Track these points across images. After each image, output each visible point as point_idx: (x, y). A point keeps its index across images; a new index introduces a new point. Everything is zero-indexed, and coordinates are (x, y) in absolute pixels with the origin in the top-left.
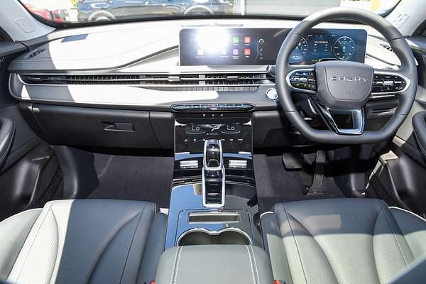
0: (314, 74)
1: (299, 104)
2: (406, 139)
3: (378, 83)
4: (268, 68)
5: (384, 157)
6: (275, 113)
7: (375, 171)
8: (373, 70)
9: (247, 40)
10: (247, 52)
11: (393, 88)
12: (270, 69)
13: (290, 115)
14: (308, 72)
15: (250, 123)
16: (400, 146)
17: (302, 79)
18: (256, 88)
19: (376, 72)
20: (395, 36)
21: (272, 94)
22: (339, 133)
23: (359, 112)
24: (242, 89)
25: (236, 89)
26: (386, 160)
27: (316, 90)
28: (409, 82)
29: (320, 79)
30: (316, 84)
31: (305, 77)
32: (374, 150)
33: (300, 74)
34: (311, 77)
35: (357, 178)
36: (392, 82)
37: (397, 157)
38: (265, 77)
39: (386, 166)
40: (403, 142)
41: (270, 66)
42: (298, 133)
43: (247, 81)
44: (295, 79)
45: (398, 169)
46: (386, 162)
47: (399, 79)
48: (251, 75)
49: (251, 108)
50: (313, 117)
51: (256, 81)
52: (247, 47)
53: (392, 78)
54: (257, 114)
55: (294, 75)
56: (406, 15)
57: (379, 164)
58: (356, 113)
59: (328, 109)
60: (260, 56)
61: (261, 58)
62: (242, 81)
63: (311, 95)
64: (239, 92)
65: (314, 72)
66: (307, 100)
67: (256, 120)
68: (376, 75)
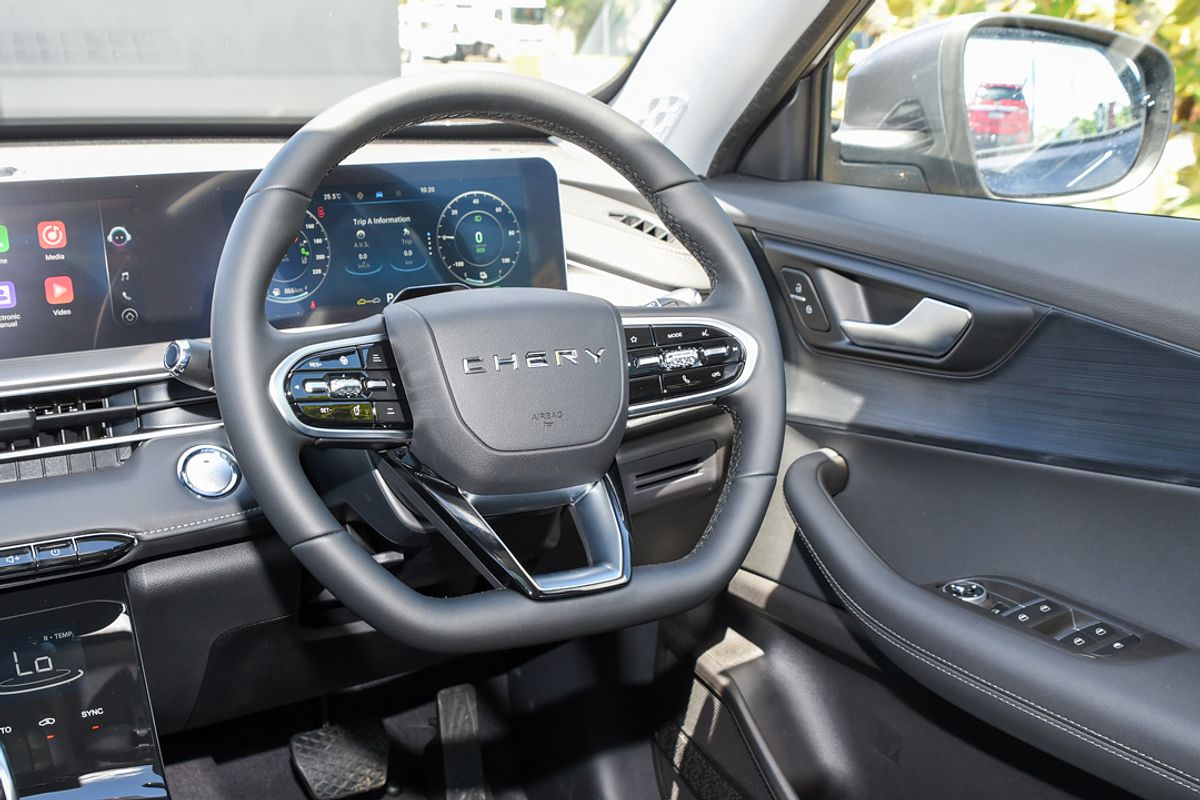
0: (386, 357)
1: (338, 498)
2: (776, 573)
3: (643, 361)
4: (173, 354)
5: (713, 661)
6: (241, 558)
7: (689, 726)
8: (617, 313)
9: (53, 235)
10: (59, 291)
11: (701, 377)
12: (182, 357)
13: (314, 553)
14: (355, 351)
15: (122, 623)
16: (761, 603)
17: (337, 385)
18: (126, 453)
19: (627, 321)
20: (666, 174)
21: (209, 471)
22: (539, 597)
23: (596, 493)
24: (56, 467)
25: (31, 471)
26: (724, 673)
27: (406, 424)
28: (754, 344)
29: (414, 376)
30: (402, 399)
31: (351, 374)
32: (665, 641)
33: (329, 365)
34: (374, 372)
35: (622, 773)
36: (693, 353)
37: (758, 652)
38: (161, 395)
39: (727, 697)
40: (769, 586)
41: (183, 345)
42: (361, 627)
43: (76, 429)
44: (310, 387)
45: (773, 696)
46: (724, 681)
47: (718, 338)
48: (93, 395)
49: (121, 552)
50: (409, 543)
51: (118, 421)
52: (57, 269)
53: (692, 337)
54: (150, 577)
55: (300, 371)
56: (673, 100)
57: (698, 695)
58: (584, 501)
59: (470, 498)
60: (120, 305)
61: (130, 314)
62: (52, 432)
63: (383, 453)
64: (46, 483)
65: (384, 347)
66: (368, 472)
67: (150, 607)
68: (629, 332)
